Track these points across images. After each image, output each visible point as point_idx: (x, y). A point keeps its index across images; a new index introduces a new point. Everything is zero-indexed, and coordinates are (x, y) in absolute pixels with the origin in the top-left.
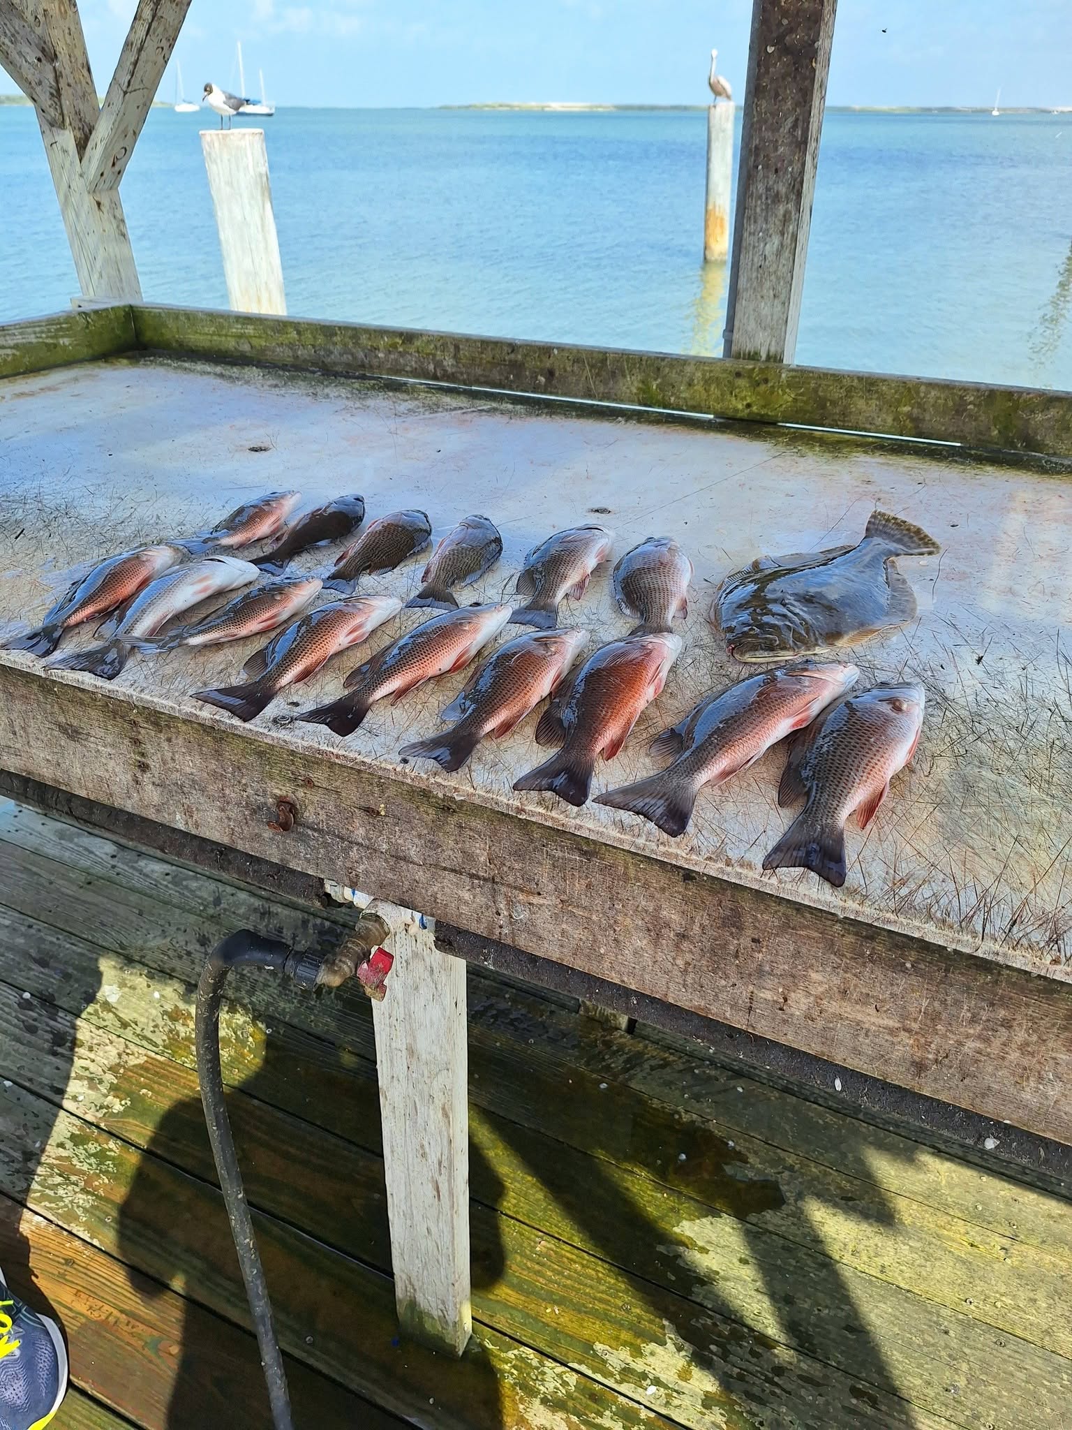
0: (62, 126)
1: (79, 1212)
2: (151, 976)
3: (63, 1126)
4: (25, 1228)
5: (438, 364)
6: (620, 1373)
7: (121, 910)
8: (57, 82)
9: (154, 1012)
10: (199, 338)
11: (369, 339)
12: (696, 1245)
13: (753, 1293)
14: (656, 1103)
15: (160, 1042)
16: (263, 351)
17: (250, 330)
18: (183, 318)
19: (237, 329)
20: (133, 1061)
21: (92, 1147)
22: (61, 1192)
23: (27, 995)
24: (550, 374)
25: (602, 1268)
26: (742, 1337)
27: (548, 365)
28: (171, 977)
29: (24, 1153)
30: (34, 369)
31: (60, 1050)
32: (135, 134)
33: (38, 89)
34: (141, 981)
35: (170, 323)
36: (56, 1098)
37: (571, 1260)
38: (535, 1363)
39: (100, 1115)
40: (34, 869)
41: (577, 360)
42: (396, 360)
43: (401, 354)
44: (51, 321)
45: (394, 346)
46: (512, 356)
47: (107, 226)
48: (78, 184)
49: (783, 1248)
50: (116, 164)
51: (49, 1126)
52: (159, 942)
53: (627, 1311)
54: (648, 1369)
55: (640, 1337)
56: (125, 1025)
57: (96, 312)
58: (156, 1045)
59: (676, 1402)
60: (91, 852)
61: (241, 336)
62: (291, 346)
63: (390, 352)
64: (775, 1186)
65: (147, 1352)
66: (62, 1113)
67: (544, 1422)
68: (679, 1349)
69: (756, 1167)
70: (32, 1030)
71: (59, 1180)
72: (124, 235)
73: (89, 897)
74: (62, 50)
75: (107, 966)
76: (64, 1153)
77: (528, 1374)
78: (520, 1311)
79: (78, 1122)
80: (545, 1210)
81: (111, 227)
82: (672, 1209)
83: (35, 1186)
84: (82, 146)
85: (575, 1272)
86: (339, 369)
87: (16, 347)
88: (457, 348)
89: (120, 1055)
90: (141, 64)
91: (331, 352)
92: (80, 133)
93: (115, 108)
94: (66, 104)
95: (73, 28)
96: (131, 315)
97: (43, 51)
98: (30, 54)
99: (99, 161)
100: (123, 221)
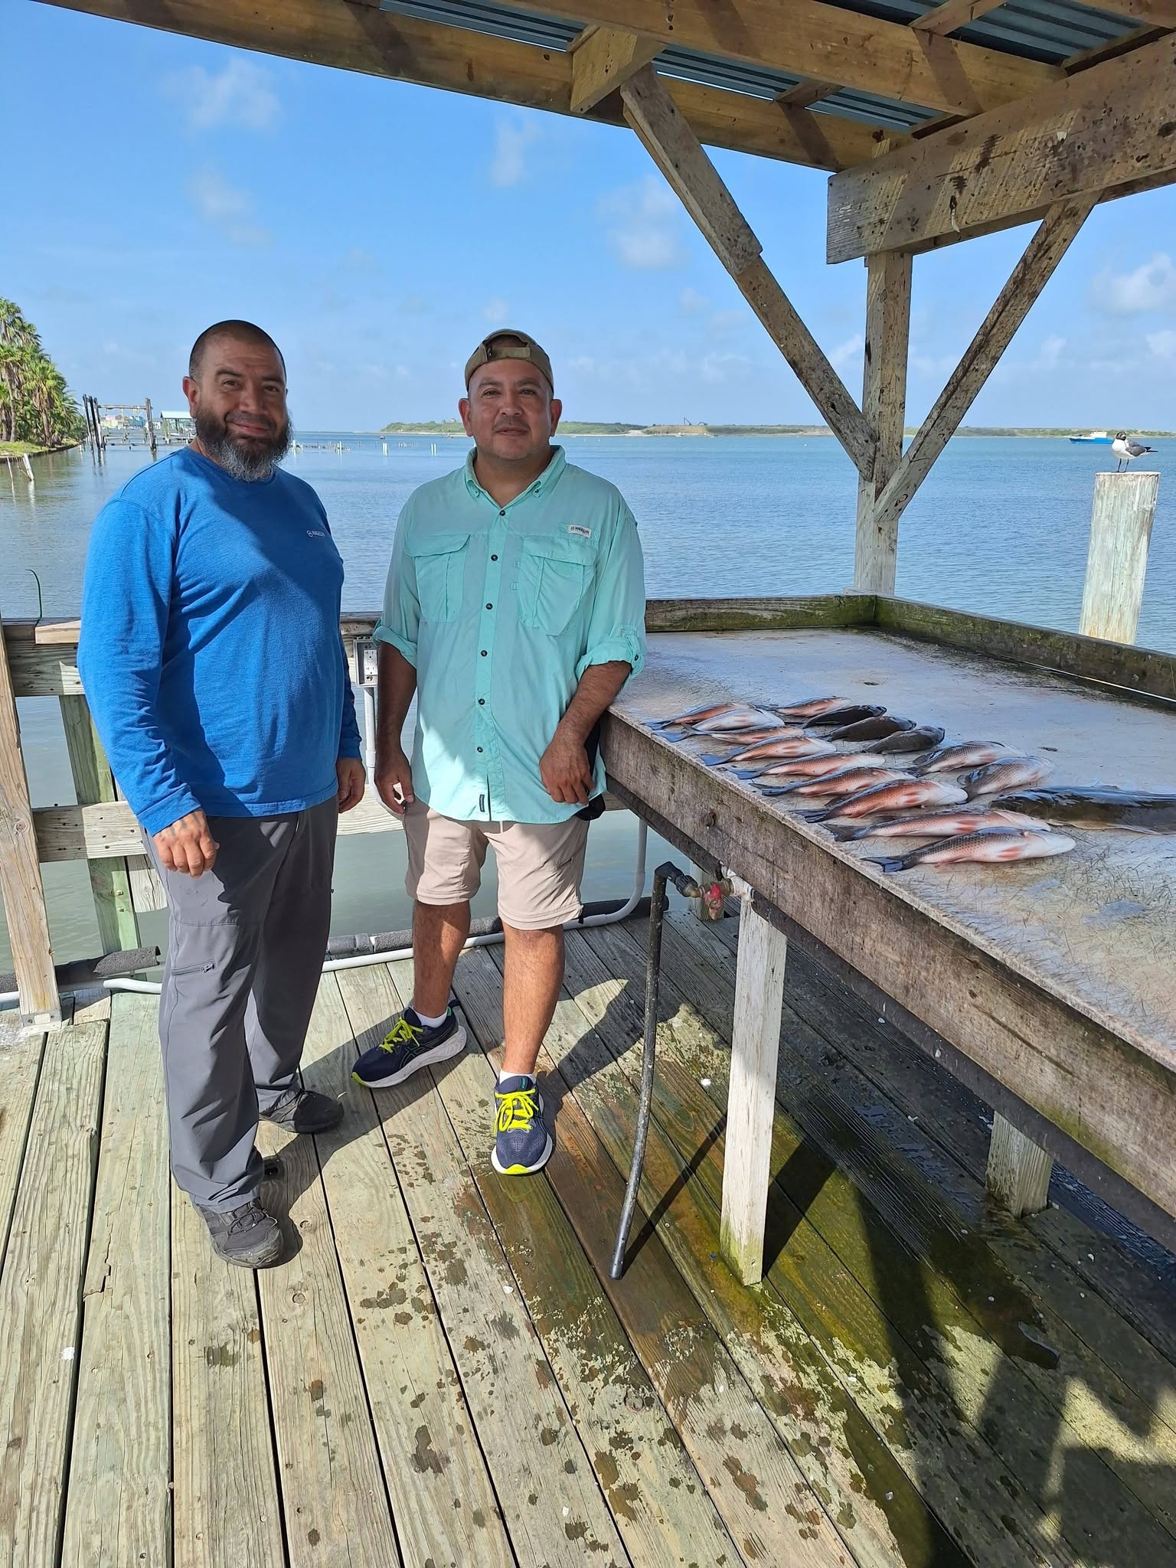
0: (871, 480)
1: (594, 1107)
2: (703, 1025)
3: (611, 1068)
4: (564, 1099)
5: (1063, 656)
6: (839, 1359)
7: (711, 986)
8: (875, 453)
9: (693, 1042)
10: (910, 622)
11: (1019, 634)
12: (955, 1342)
13: (975, 1389)
14: (999, 1262)
15: (686, 1057)
16: (948, 634)
17: (944, 620)
18: (905, 607)
19: (936, 618)
20: (665, 1058)
21: (618, 1085)
22: (591, 1094)
23: (632, 1002)
24: (1143, 674)
25: (873, 1309)
26: (944, 1402)
27: (1143, 666)
28: (715, 1031)
29: (585, 1069)
30: (794, 626)
31: (632, 1034)
32: (916, 487)
33: (860, 459)
34: (697, 1025)
35: (897, 610)
36: (616, 1055)
37: (854, 1293)
38: (789, 1319)
39: (632, 1073)
40: (677, 946)
42: (1034, 651)
43: (1039, 647)
44: (814, 599)
45: (1035, 640)
46: (1117, 657)
47: (881, 544)
48: (871, 516)
49: (1026, 1386)
50: (898, 505)
51: (605, 1065)
52: (721, 1011)
53: (872, 1338)
54: (860, 1369)
55: (868, 1353)
56: (673, 1040)
57: (848, 597)
58: (683, 1058)
59: (864, 1395)
60: (714, 949)
61: (938, 623)
62: (967, 633)
63: (1031, 644)
64: (1056, 1359)
65: (586, 1181)
66: (614, 1063)
67: (770, 1343)
68: (890, 1376)
69: (1050, 1340)
70: (624, 1019)
71: (593, 1088)
72: (893, 550)
73: (697, 971)
74: (885, 435)
75: (683, 1010)
76: (604, 1079)
77: (779, 1320)
78: (801, 1294)
79: (619, 1070)
80: (859, 1262)
81: (884, 545)
82: (956, 1317)
83: (581, 1085)
84: (878, 492)
85: (854, 1300)
86: (994, 652)
87: (785, 611)
88: (1078, 646)
89: (661, 1052)
90: (925, 444)
91: (992, 640)
92: (879, 485)
93: (903, 470)
94: (877, 466)
95: (897, 422)
96: (875, 602)
97: (871, 436)
98: (862, 438)
99: (887, 502)
100: (896, 541)
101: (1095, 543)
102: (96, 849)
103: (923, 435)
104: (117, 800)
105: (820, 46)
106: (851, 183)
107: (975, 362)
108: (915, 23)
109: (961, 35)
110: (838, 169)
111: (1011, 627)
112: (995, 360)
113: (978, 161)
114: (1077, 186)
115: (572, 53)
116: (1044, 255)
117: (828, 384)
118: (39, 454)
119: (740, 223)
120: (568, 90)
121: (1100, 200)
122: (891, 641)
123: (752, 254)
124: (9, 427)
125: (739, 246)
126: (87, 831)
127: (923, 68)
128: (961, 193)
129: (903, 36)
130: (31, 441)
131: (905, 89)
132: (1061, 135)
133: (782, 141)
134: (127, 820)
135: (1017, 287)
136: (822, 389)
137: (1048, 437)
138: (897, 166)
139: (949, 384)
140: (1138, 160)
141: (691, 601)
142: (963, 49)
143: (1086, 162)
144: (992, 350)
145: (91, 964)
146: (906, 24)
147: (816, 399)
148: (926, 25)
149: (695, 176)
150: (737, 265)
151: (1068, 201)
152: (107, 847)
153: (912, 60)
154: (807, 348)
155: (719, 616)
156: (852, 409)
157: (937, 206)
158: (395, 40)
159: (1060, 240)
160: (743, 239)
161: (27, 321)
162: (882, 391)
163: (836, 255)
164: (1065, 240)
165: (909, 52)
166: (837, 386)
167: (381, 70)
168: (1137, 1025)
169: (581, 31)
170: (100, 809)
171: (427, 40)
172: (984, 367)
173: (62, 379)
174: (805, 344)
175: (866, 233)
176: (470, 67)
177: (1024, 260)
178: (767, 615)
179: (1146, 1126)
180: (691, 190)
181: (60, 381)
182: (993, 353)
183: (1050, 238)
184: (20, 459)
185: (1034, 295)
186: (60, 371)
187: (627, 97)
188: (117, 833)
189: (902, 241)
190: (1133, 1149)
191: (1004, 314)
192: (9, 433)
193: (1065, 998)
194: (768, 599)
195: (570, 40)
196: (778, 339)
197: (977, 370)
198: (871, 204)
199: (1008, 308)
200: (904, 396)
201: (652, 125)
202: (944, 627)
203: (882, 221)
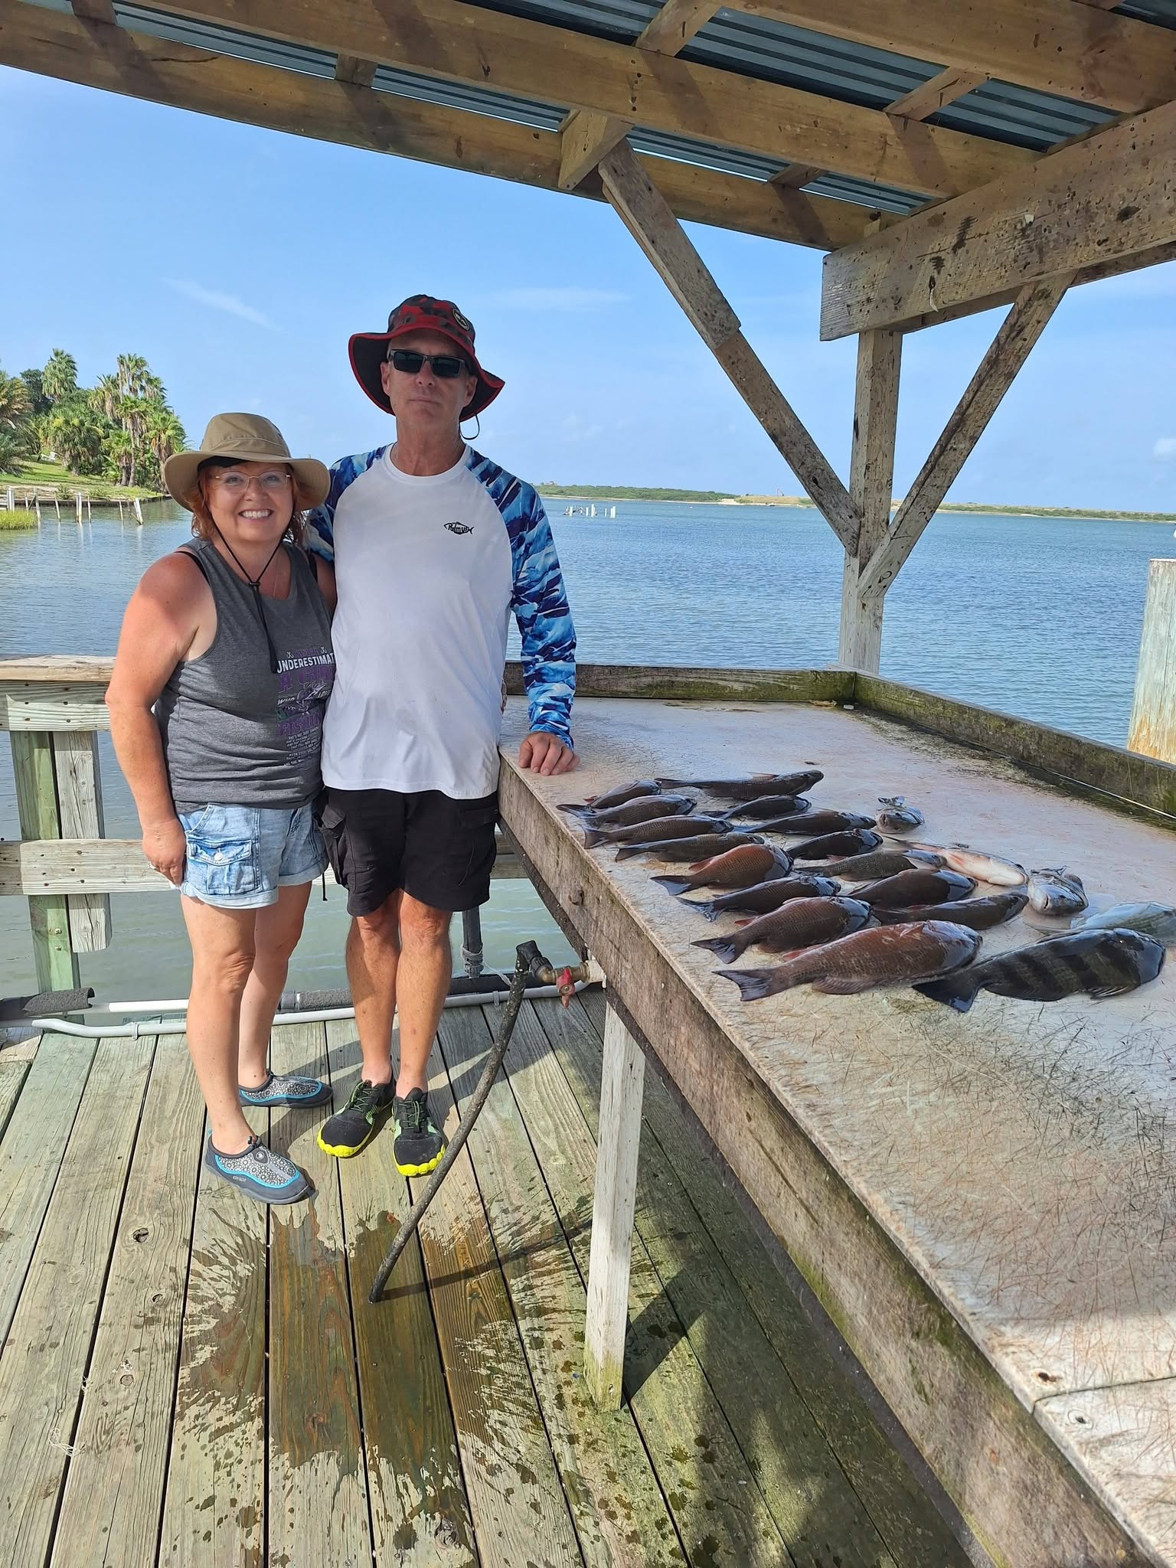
0: (857, 555)
5: (1026, 747)
8: (860, 529)
10: (885, 701)
11: (986, 720)
16: (920, 716)
17: (918, 701)
18: (882, 686)
19: (910, 698)
32: (900, 564)
33: (845, 534)
35: (874, 688)
41: (1122, 764)
43: (1004, 735)
44: (789, 672)
45: (1000, 727)
47: (866, 620)
48: (854, 591)
50: (883, 583)
61: (911, 704)
62: (938, 716)
63: (997, 732)
72: (878, 627)
74: (870, 512)
81: (868, 622)
84: (862, 568)
86: (961, 738)
87: (757, 684)
88: (1040, 736)
90: (905, 521)
91: (960, 725)
92: (864, 561)
93: (884, 547)
94: (861, 542)
95: (884, 499)
96: (854, 678)
97: (856, 512)
98: (845, 514)
99: (870, 578)
100: (881, 618)
101: (1148, 629)
102: (33, 885)
103: (904, 512)
104: (61, 838)
105: (788, 127)
106: (843, 261)
107: (952, 441)
108: (888, 109)
109: (934, 120)
110: (832, 249)
111: (977, 713)
112: (974, 440)
113: (955, 241)
114: (1045, 268)
115: (561, 133)
116: (1017, 335)
117: (809, 459)
118: (154, 500)
119: (718, 298)
120: (556, 167)
121: (1073, 284)
122: (865, 720)
123: (729, 329)
124: (128, 473)
125: (716, 321)
126: (24, 865)
127: (896, 150)
128: (939, 273)
129: (876, 120)
130: (148, 487)
131: (878, 172)
132: (1029, 218)
133: (775, 220)
134: (69, 858)
135: (991, 368)
136: (803, 464)
137: (1152, 521)
138: (883, 246)
139: (927, 463)
140: (1099, 243)
141: (657, 669)
142: (939, 134)
143: (1052, 245)
144: (970, 427)
145: (23, 1001)
146: (881, 110)
147: (797, 473)
148: (900, 110)
149: (671, 252)
150: (713, 338)
151: (1039, 282)
152: (46, 885)
153: (886, 142)
154: (788, 422)
155: (687, 685)
156: (835, 483)
157: (916, 285)
158: (386, 116)
159: (1034, 321)
160: (721, 314)
161: (153, 375)
162: (867, 468)
163: (829, 334)
164: (1039, 322)
165: (883, 136)
166: (820, 461)
167: (370, 145)
168: (868, 1175)
169: (568, 112)
170: (41, 846)
171: (417, 117)
172: (962, 446)
173: (180, 429)
174: (787, 419)
175: (855, 310)
176: (459, 143)
177: (997, 339)
178: (739, 687)
179: (871, 1296)
180: (667, 265)
181: (180, 431)
182: (970, 433)
183: (1023, 319)
184: (132, 504)
185: (1011, 376)
186: (183, 422)
187: (603, 173)
188: (58, 871)
189: (887, 317)
190: (862, 1320)
191: (979, 394)
192: (128, 479)
193: (810, 1133)
194: (740, 671)
195: (560, 120)
196: (758, 414)
197: (955, 450)
198: (860, 283)
199: (983, 388)
200: (891, 474)
201: (628, 202)
202: (917, 709)
203: (869, 300)
